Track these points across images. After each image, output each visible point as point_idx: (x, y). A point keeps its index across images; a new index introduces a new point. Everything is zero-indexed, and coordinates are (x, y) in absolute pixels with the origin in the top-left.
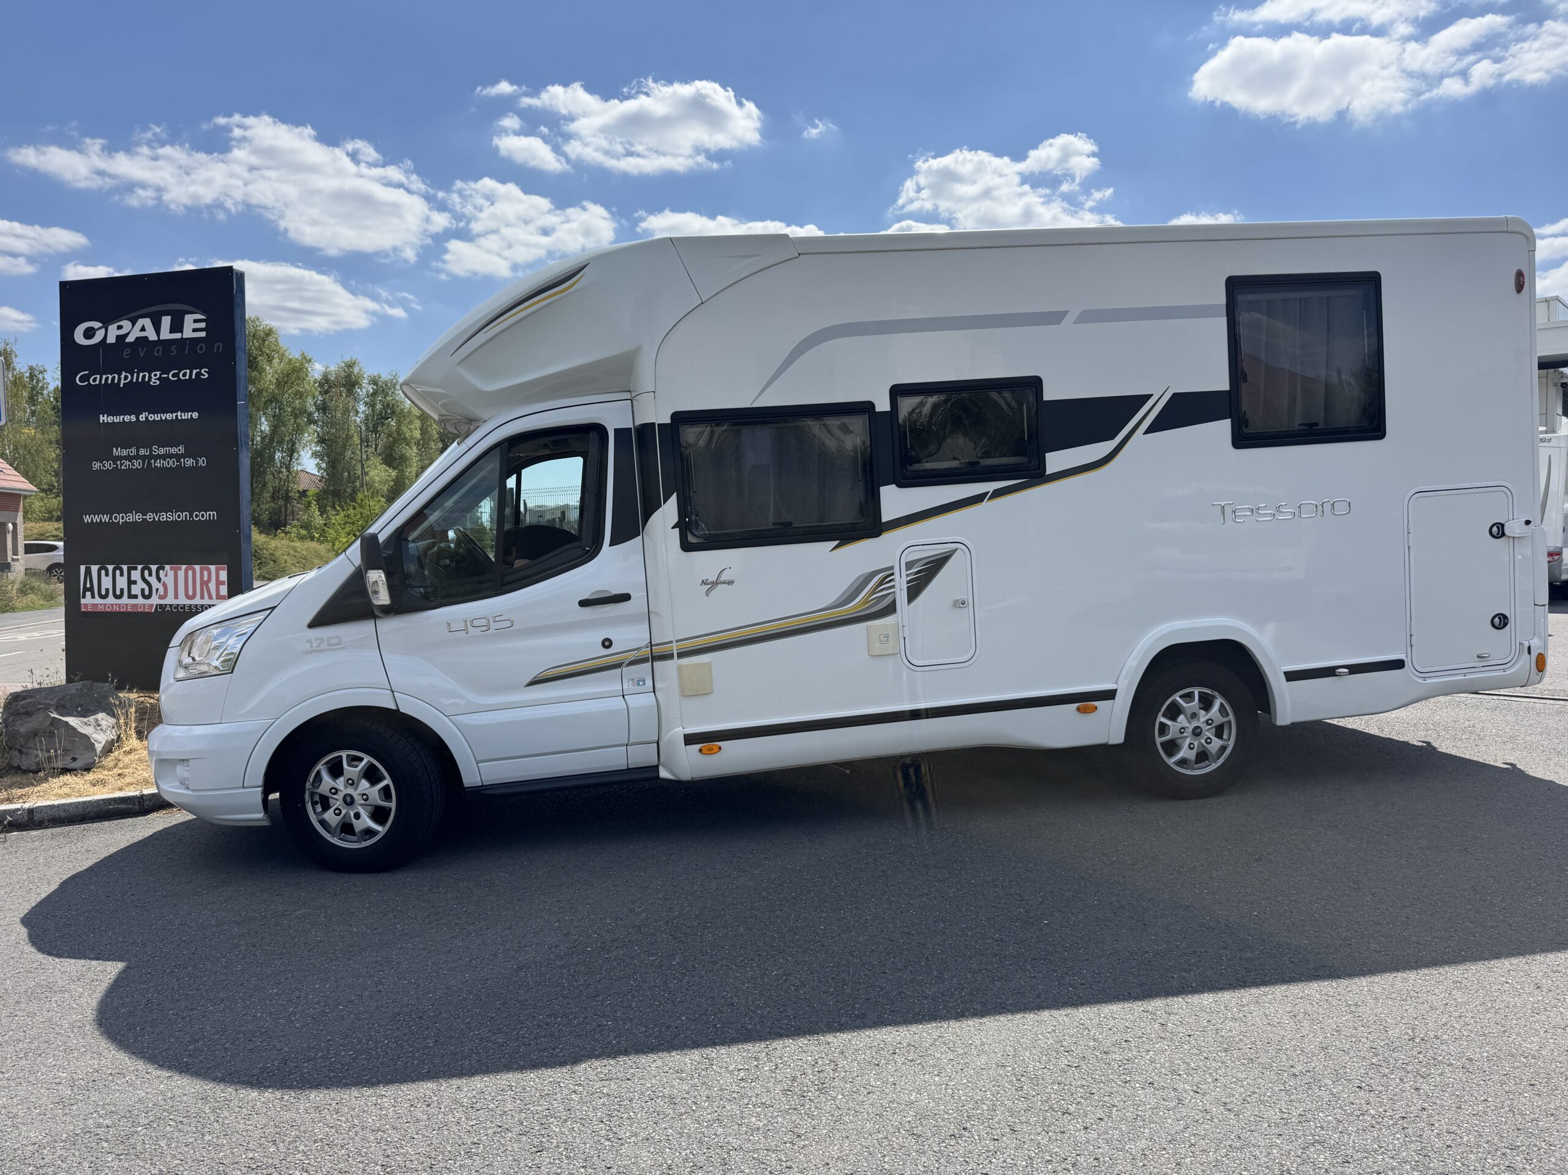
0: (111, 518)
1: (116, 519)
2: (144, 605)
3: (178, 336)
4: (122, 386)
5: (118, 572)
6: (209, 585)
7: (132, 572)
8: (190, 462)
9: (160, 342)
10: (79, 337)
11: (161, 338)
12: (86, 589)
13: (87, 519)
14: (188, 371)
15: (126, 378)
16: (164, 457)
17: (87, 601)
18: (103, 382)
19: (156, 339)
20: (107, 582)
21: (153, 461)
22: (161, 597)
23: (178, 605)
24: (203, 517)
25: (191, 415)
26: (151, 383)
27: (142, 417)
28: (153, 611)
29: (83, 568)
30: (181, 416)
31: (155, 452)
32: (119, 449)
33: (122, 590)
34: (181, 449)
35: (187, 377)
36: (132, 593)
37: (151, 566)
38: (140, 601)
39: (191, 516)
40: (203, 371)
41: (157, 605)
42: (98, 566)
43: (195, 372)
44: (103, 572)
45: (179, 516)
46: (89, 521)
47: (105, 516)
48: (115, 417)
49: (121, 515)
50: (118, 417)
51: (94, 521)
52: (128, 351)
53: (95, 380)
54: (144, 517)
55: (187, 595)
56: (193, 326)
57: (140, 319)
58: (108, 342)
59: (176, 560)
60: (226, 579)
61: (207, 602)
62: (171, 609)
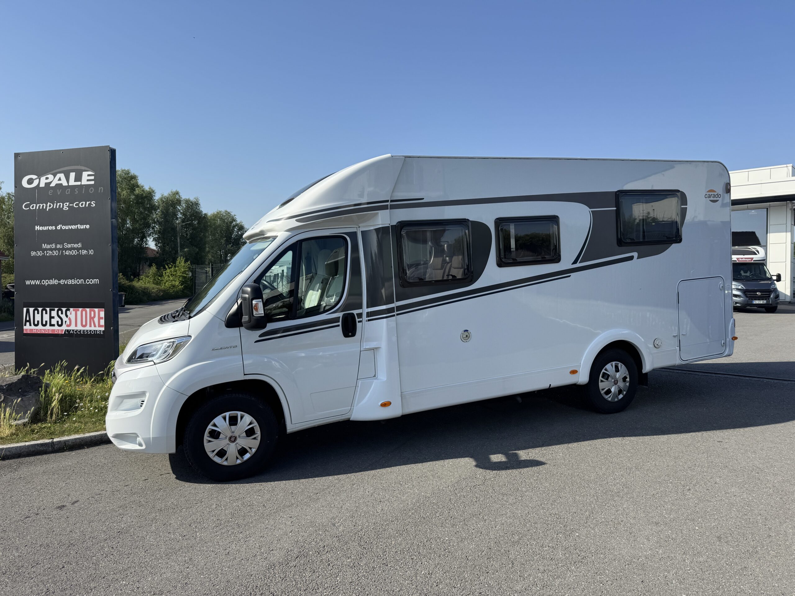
0: (41, 282)
2: (58, 330)
3: (79, 183)
4: (48, 210)
5: (44, 312)
6: (95, 319)
7: (52, 312)
8: (84, 252)
9: (69, 186)
10: (24, 183)
11: (70, 184)
12: (26, 321)
14: (84, 203)
15: (50, 206)
16: (70, 249)
17: (28, 328)
18: (37, 208)
19: (67, 185)
20: (38, 317)
21: (64, 251)
22: (68, 326)
23: (77, 330)
24: (91, 282)
25: (86, 227)
26: (64, 209)
28: (63, 333)
29: (25, 309)
30: (80, 227)
31: (66, 246)
32: (46, 244)
33: (46, 322)
34: (80, 245)
35: (84, 206)
36: (52, 323)
38: (56, 327)
39: (85, 281)
40: (92, 203)
41: (65, 330)
42: (34, 308)
43: (88, 203)
44: (36, 312)
45: (78, 282)
46: (29, 284)
47: (38, 281)
48: (44, 227)
49: (46, 281)
50: (45, 227)
51: (32, 284)
52: (51, 191)
53: (33, 207)
54: (59, 282)
55: (83, 326)
56: (87, 178)
57: (58, 174)
58: (40, 186)
59: (76, 305)
60: (104, 316)
61: (93, 328)
62: (73, 332)
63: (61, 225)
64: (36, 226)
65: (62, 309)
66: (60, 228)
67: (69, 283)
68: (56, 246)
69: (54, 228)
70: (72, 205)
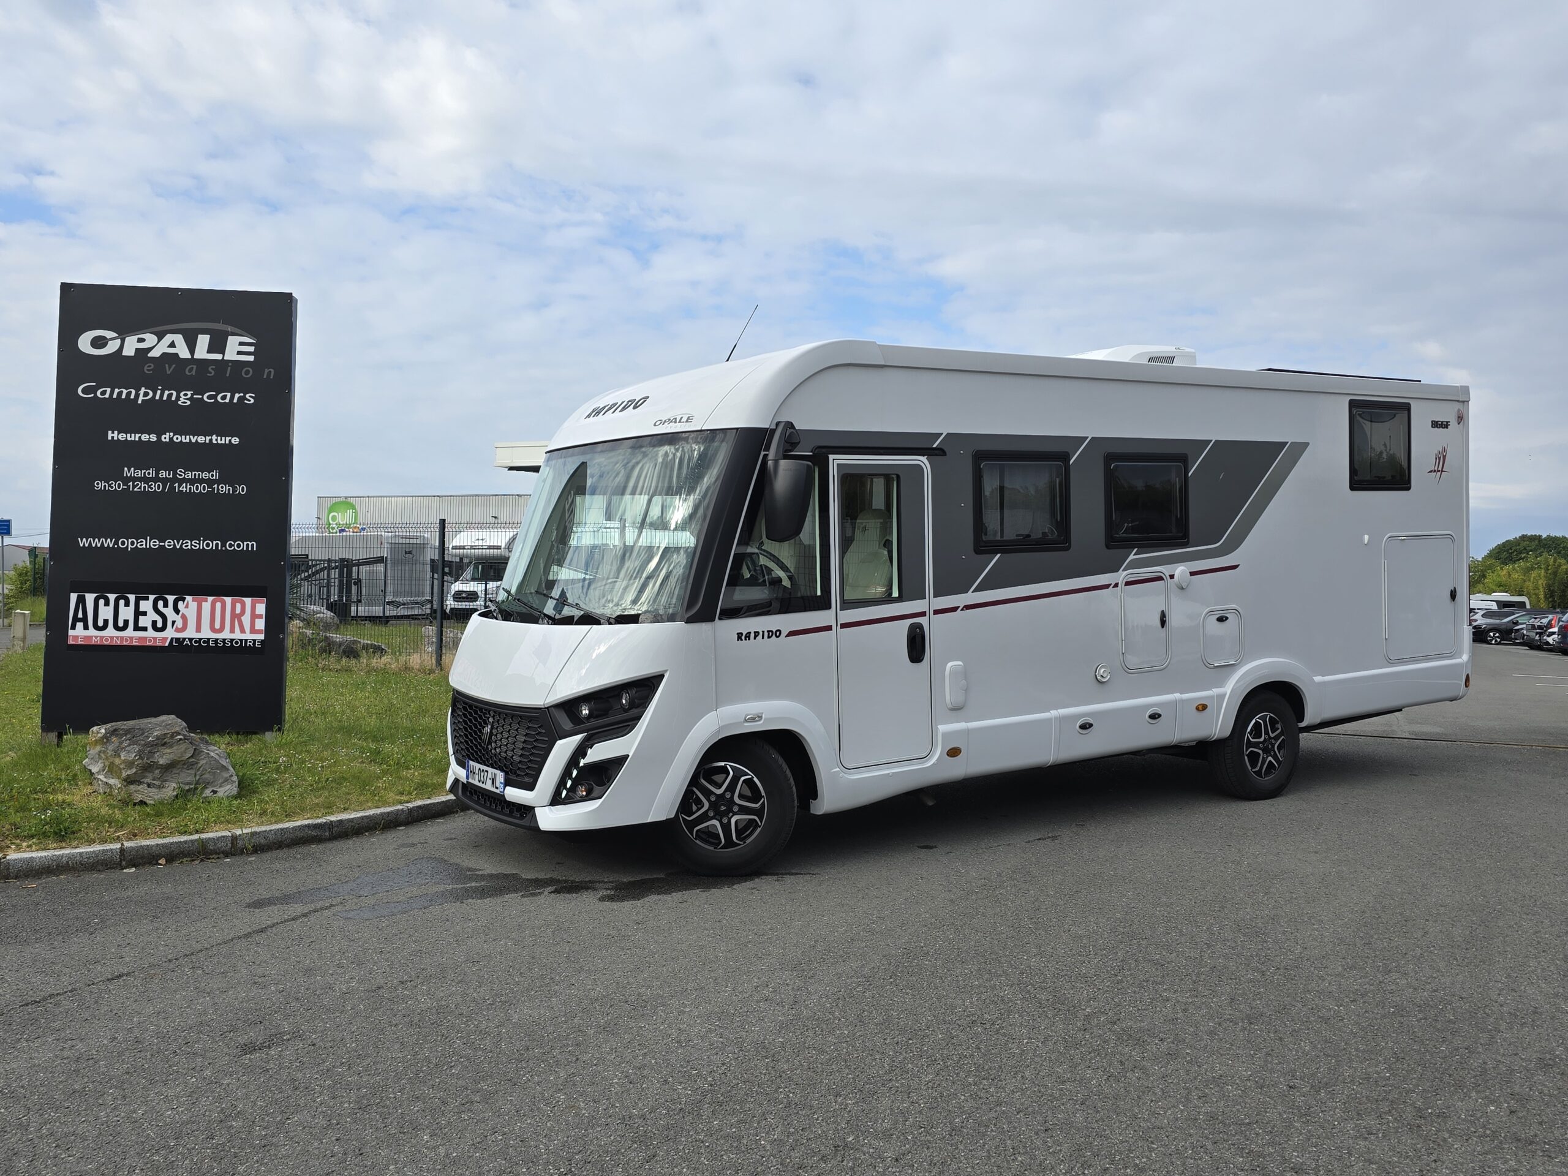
0: (116, 543)
1: (123, 543)
2: (155, 639)
3: (219, 357)
4: (139, 402)
5: (122, 602)
6: (242, 618)
7: (142, 603)
8: (225, 489)
9: (193, 361)
10: (84, 343)
11: (195, 357)
12: (76, 620)
13: (83, 542)
14: (229, 395)
15: (146, 394)
16: (192, 482)
18: (115, 396)
20: (106, 613)
21: (177, 485)
22: (178, 630)
23: (200, 639)
24: (239, 546)
25: (230, 440)
26: (180, 403)
27: (165, 438)
28: (167, 645)
29: (74, 597)
30: (217, 440)
31: (181, 475)
32: (132, 469)
33: (126, 622)
34: (215, 475)
35: (227, 400)
36: (140, 625)
38: (151, 633)
39: (224, 545)
40: (247, 396)
41: (172, 639)
42: (96, 595)
43: (237, 396)
44: (102, 602)
45: (208, 545)
46: (87, 545)
47: (109, 540)
48: (129, 435)
49: (130, 541)
50: (133, 435)
51: (94, 545)
52: (150, 366)
53: (104, 393)
54: (162, 544)
55: (214, 630)
56: (237, 348)
57: (168, 335)
58: (124, 354)
59: (201, 590)
60: (263, 613)
61: (238, 635)
62: (191, 642)
63: (172, 434)
64: (110, 432)
65: (166, 596)
66: (167, 440)
67: (186, 546)
68: (157, 473)
69: (153, 438)
70: (200, 397)
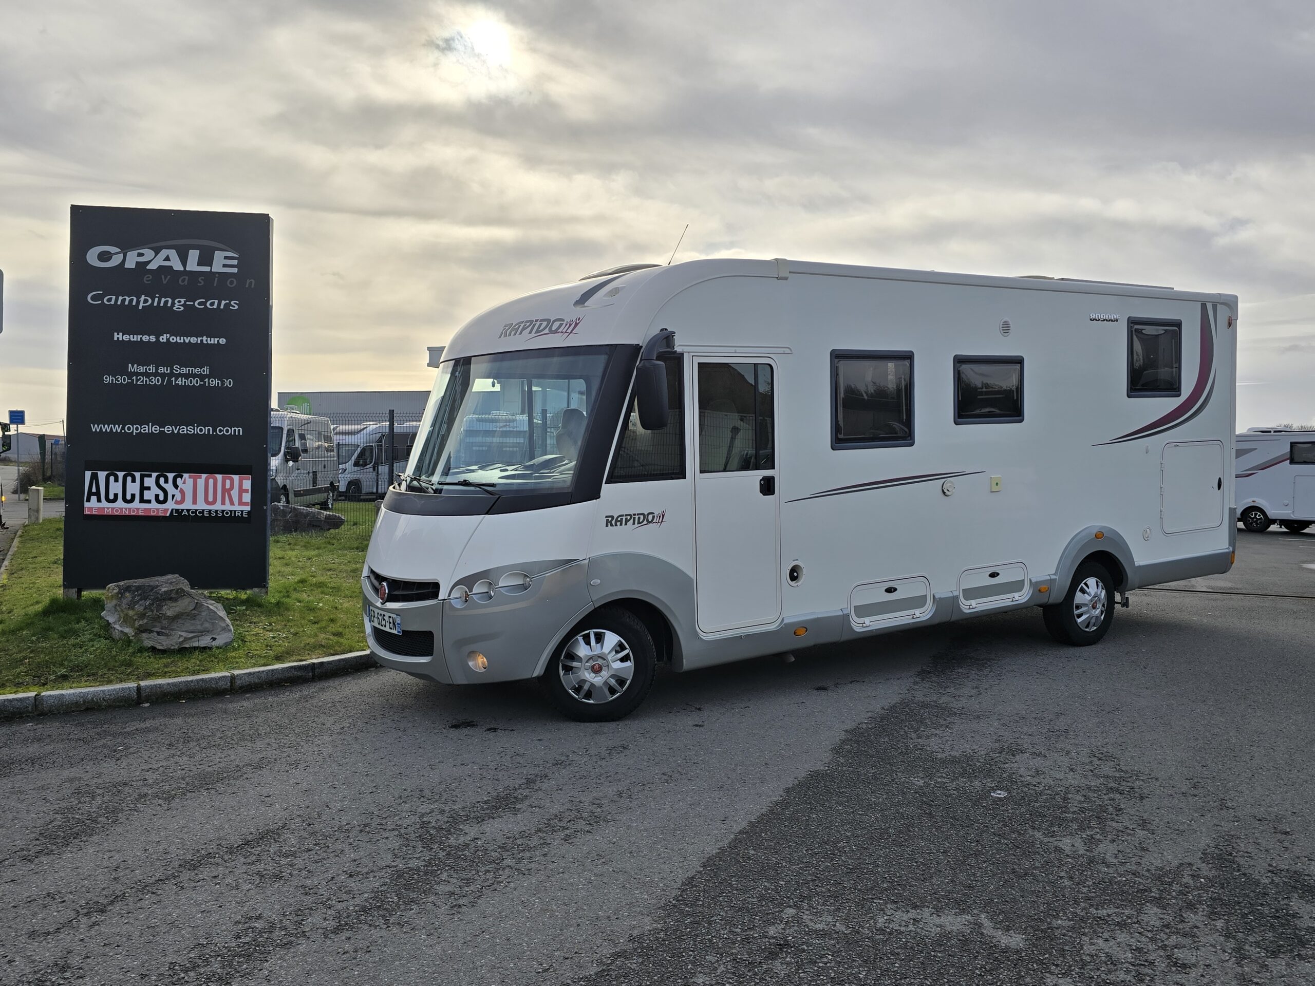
0: (123, 428)
1: (129, 429)
2: (158, 510)
3: (207, 269)
4: (140, 308)
5: (129, 479)
6: (232, 492)
7: (145, 479)
8: (215, 382)
9: (185, 272)
10: (92, 257)
11: (187, 269)
12: (90, 493)
13: (95, 428)
14: (216, 302)
15: (146, 301)
16: (187, 376)
17: (92, 506)
18: (119, 303)
19: (183, 269)
20: (116, 488)
21: (173, 379)
22: (177, 503)
23: (196, 510)
24: (227, 431)
25: (218, 341)
26: (174, 308)
27: (163, 338)
28: (168, 515)
29: (88, 474)
30: (207, 340)
31: (177, 371)
32: (136, 365)
33: (133, 496)
34: (206, 370)
35: (215, 307)
36: (145, 499)
37: (167, 474)
38: (154, 505)
39: (214, 430)
40: (232, 303)
41: (172, 510)
42: (107, 473)
43: (223, 302)
44: (112, 478)
45: (201, 430)
46: (98, 430)
47: (117, 426)
48: (132, 336)
49: (135, 426)
50: (135, 336)
51: (104, 431)
52: (149, 277)
53: (110, 300)
54: (163, 429)
55: (207, 501)
56: (222, 262)
57: (164, 250)
58: (126, 267)
59: (196, 469)
60: (249, 488)
61: (228, 507)
63: (168, 335)
64: (116, 334)
66: (165, 340)
67: (184, 431)
68: (157, 369)
69: (153, 338)
70: (192, 303)
